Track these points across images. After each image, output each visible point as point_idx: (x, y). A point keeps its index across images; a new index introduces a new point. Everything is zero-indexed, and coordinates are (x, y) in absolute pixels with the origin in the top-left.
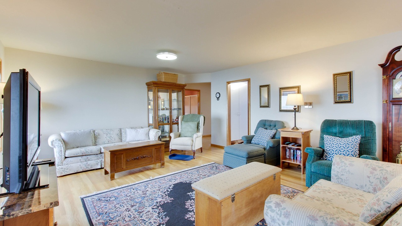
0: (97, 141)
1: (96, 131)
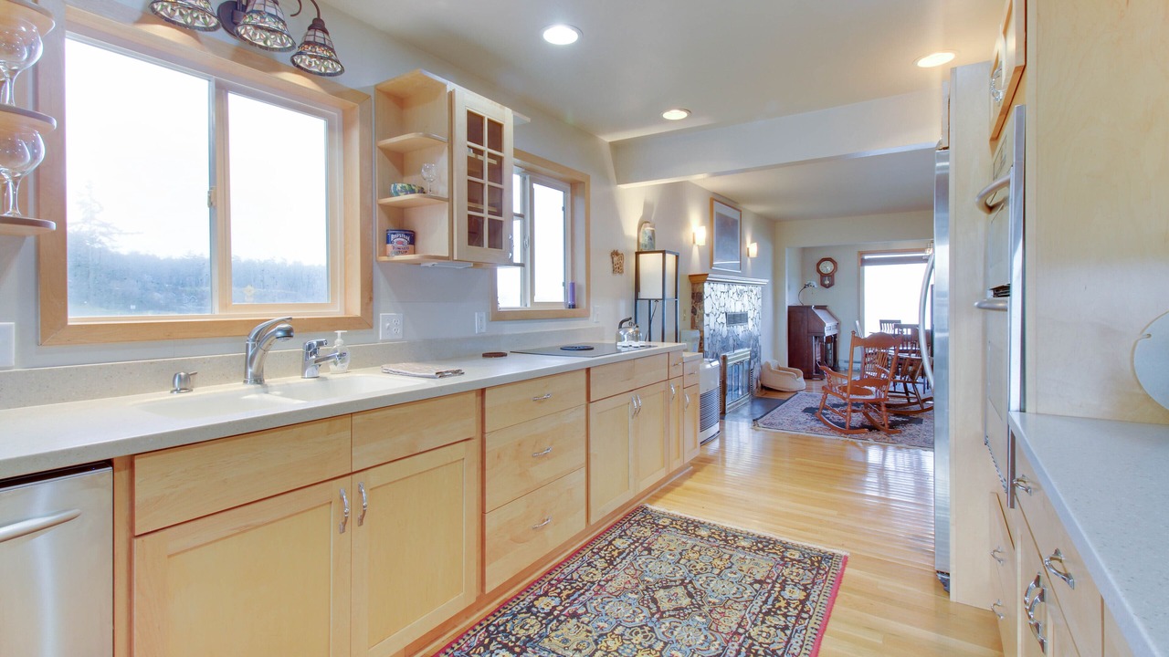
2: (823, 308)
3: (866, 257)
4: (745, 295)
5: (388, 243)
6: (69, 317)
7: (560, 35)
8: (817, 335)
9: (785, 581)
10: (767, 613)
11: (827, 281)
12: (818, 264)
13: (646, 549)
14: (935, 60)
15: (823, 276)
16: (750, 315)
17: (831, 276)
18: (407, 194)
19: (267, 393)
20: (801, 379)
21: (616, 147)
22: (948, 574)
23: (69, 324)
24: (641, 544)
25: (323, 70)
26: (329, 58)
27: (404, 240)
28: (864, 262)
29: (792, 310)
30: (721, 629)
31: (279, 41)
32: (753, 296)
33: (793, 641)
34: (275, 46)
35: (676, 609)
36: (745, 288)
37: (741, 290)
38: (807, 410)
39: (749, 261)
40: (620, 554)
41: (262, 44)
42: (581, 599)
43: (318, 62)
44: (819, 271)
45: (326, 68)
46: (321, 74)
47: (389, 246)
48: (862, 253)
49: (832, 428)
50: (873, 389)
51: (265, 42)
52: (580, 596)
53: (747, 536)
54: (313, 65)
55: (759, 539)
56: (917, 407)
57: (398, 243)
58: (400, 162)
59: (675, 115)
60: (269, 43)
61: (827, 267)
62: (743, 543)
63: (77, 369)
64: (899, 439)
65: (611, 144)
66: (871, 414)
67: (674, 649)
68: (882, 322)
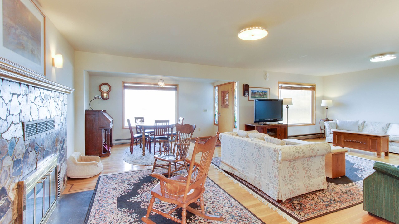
0: (363, 129)
1: (366, 123)
2: (104, 111)
3: (126, 85)
4: (52, 101)
8: (106, 128)
11: (105, 96)
12: (100, 86)
15: (103, 93)
16: (57, 121)
17: (107, 93)
28: (125, 87)
29: (87, 113)
32: (60, 103)
36: (52, 94)
37: (45, 96)
39: (54, 71)
44: (100, 90)
48: (124, 83)
61: (105, 88)
68: (136, 118)
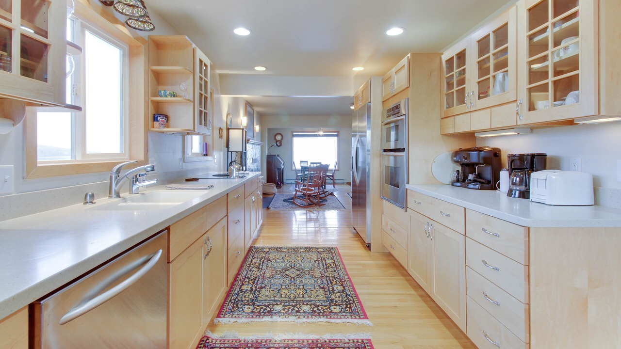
2: (278, 156)
3: (294, 134)
5: (154, 120)
6: (38, 161)
7: (242, 32)
8: (278, 168)
9: (324, 258)
10: (326, 269)
11: (279, 144)
12: (275, 136)
13: (268, 260)
14: (358, 69)
15: (277, 141)
16: (258, 159)
17: (281, 141)
18: (171, 97)
19: (126, 202)
20: (275, 188)
21: (221, 76)
22: (370, 244)
23: (38, 165)
24: (265, 259)
25: (137, 27)
26: (147, 22)
27: (164, 120)
28: (293, 136)
29: (268, 157)
30: (316, 276)
31: (130, 11)
32: (258, 150)
33: (340, 274)
34: (127, 13)
35: (297, 276)
36: (257, 147)
38: (285, 201)
39: (256, 133)
40: (260, 264)
41: (121, 10)
42: (259, 282)
43: (135, 22)
44: (275, 139)
45: (139, 26)
46: (135, 28)
47: (156, 123)
48: (293, 132)
49: (300, 206)
50: (313, 188)
51: (122, 10)
52: (258, 281)
53: (301, 248)
54: (133, 23)
55: (306, 248)
56: (324, 195)
57: (162, 121)
58: (158, 78)
59: (260, 69)
60: (124, 11)
61: (279, 138)
62: (302, 250)
63: (41, 192)
64: (325, 207)
65: (219, 74)
66: (311, 199)
67: (307, 286)
68: (301, 162)
